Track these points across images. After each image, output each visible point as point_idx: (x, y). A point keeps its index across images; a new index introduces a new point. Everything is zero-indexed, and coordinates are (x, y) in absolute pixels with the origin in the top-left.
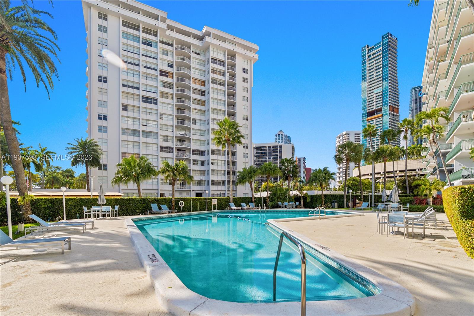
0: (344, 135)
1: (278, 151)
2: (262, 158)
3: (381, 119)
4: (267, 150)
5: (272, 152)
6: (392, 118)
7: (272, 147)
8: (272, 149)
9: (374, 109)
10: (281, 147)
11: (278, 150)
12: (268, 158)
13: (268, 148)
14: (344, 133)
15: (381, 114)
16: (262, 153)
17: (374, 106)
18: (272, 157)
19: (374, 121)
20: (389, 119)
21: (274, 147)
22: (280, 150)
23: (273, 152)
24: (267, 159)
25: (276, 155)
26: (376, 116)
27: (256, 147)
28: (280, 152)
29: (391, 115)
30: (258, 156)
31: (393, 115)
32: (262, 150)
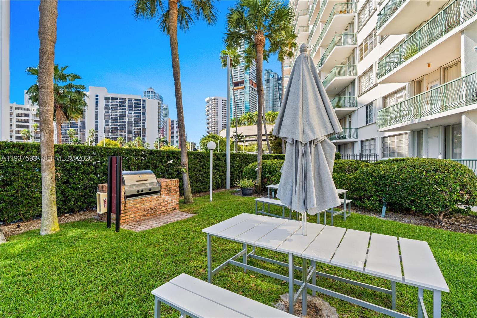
0: (212, 100)
1: (141, 106)
2: (120, 112)
3: (244, 91)
4: (127, 103)
5: (133, 106)
6: (252, 91)
7: (133, 100)
8: (133, 103)
9: (238, 81)
10: (144, 101)
11: (140, 104)
12: (129, 113)
13: (128, 101)
14: (213, 98)
15: (243, 86)
16: (120, 106)
17: (238, 78)
18: (133, 112)
19: (238, 92)
20: (250, 91)
21: (136, 100)
22: (143, 105)
23: (135, 107)
24: (127, 114)
25: (138, 110)
26: (239, 87)
27: (112, 98)
28: (143, 107)
29: (251, 88)
30: (115, 109)
31: (253, 89)
32: (120, 102)
